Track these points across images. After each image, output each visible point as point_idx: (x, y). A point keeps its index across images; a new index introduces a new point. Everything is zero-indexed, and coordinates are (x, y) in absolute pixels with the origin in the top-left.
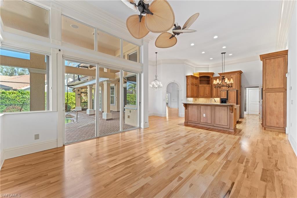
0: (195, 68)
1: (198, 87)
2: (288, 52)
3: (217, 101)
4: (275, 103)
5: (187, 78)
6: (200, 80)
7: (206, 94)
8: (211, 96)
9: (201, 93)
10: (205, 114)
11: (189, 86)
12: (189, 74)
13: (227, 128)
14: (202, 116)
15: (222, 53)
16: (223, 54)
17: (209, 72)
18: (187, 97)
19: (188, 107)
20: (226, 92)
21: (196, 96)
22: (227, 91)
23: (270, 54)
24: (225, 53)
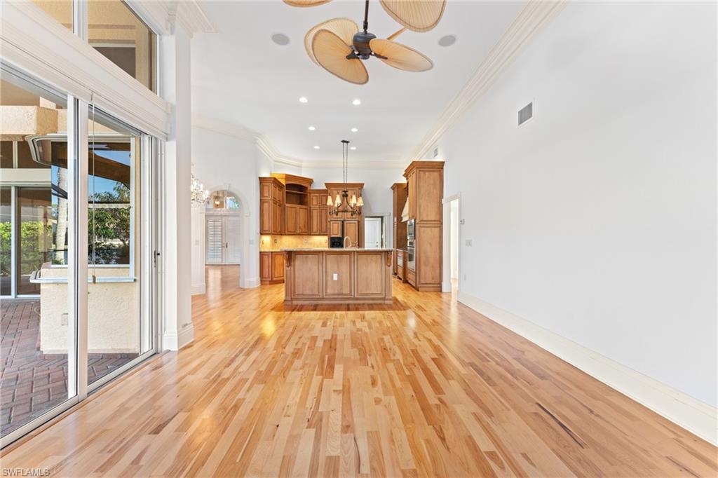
0: (273, 162)
1: (284, 210)
2: (443, 166)
3: (320, 242)
4: (431, 244)
5: (260, 183)
6: (287, 192)
7: (300, 228)
8: (308, 232)
9: (290, 225)
10: (336, 275)
11: (266, 205)
12: (265, 174)
13: (381, 299)
14: (329, 278)
15: (343, 141)
16: (345, 144)
17: (303, 176)
18: (261, 234)
19: (294, 260)
20: (340, 223)
21: (280, 230)
22: (343, 222)
23: (426, 164)
24: (347, 142)
